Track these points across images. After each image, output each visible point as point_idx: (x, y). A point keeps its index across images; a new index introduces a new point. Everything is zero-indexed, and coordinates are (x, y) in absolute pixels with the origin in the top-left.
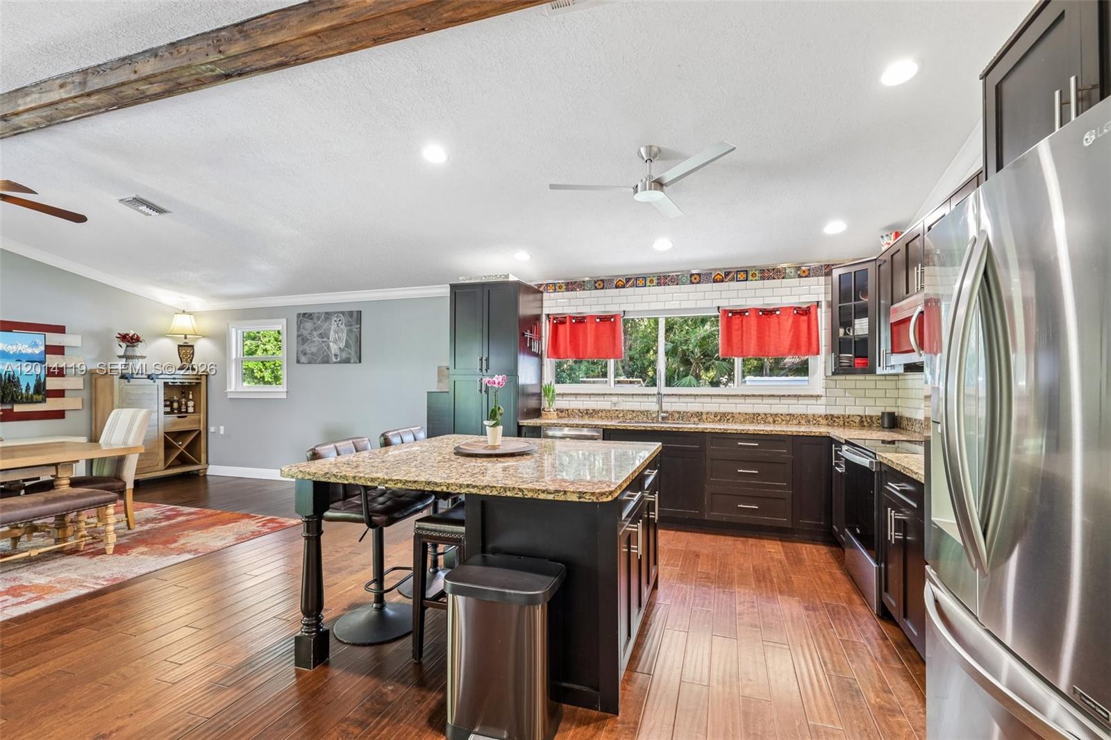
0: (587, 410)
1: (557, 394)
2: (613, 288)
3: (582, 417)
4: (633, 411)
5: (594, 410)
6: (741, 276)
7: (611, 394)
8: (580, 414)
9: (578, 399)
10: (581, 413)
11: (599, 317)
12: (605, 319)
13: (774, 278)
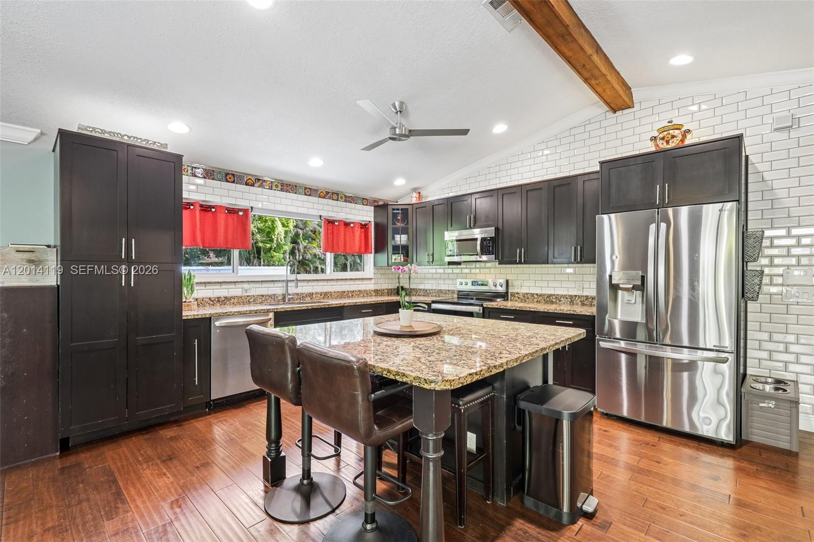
0: (218, 298)
1: (197, 283)
2: (243, 184)
3: (213, 305)
4: (263, 296)
5: (225, 297)
6: (335, 197)
7: (243, 282)
8: (211, 303)
9: (207, 287)
10: (212, 301)
11: (227, 209)
12: (232, 211)
13: (351, 203)
